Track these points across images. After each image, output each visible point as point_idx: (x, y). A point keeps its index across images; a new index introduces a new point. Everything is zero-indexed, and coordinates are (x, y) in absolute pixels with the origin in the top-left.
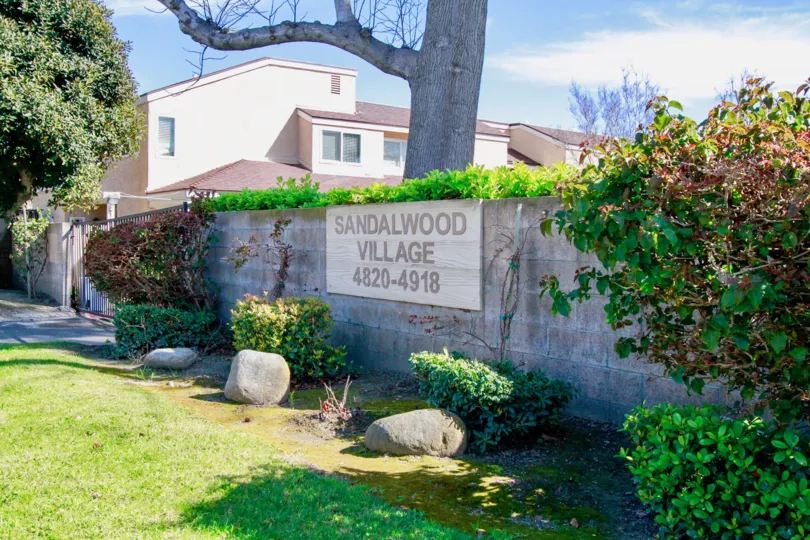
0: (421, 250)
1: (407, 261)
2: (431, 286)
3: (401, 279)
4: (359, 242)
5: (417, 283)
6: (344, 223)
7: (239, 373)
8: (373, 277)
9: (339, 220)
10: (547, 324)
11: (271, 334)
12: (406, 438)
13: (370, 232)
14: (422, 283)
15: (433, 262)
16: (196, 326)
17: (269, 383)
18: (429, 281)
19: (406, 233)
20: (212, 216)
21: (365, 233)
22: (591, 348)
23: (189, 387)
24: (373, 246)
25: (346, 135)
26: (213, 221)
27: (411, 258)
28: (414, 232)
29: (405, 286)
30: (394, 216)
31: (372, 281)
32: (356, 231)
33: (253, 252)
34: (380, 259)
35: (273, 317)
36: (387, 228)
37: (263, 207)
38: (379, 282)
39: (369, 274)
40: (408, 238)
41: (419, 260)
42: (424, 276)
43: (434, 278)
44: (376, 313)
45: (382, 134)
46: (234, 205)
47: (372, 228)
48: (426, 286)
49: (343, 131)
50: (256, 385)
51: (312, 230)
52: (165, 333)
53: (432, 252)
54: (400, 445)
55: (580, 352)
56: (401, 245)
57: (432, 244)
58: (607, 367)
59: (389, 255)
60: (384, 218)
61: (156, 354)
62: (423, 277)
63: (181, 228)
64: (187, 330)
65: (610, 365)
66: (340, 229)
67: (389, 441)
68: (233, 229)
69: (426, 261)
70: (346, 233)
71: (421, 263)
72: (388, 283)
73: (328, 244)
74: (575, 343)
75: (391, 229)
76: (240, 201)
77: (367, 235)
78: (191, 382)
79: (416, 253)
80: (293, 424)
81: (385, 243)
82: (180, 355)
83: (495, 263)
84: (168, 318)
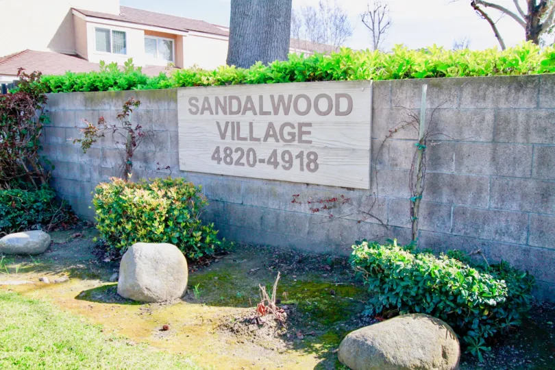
0: (296, 131)
1: (278, 141)
2: (308, 166)
3: (270, 158)
4: (218, 123)
5: (290, 162)
6: (200, 105)
7: (137, 270)
8: (235, 156)
9: (193, 102)
10: (451, 202)
11: (153, 220)
12: (405, 358)
13: (232, 113)
14: (296, 162)
15: (310, 142)
16: (38, 204)
17: (171, 278)
18: (306, 161)
19: (276, 113)
20: (43, 97)
21: (225, 113)
22: (507, 227)
23: (66, 281)
24: (236, 127)
25: (114, 32)
26: (44, 102)
27: (282, 137)
28: (286, 112)
29: (276, 164)
30: (261, 97)
31: (234, 160)
32: (214, 113)
33: (99, 133)
34: (245, 139)
35: (154, 203)
36: (253, 108)
37: (94, 88)
38: (244, 160)
39: (231, 152)
40: (279, 120)
41: (293, 139)
42: (300, 156)
43: (312, 157)
44: (239, 190)
45: (143, 31)
46: (60, 87)
47: (235, 108)
48: (302, 164)
49: (112, 28)
50: (158, 281)
51: (159, 110)
52: (8, 213)
53: (309, 133)
54: (400, 366)
55: (493, 230)
56: (271, 126)
57: (309, 125)
58: (527, 244)
59: (255, 136)
60: (249, 99)
61: (9, 240)
62: (297, 157)
63: (13, 109)
64: (29, 210)
65: (531, 243)
66: (194, 109)
67: (386, 362)
68: (64, 110)
69: (300, 141)
70: (202, 113)
71: (296, 143)
72: (255, 161)
73: (180, 124)
74: (486, 221)
75: (257, 109)
76: (67, 83)
77: (228, 116)
78: (67, 274)
79: (289, 134)
80: (228, 333)
81: (251, 124)
82: (36, 240)
83: (386, 144)
84: (10, 199)
